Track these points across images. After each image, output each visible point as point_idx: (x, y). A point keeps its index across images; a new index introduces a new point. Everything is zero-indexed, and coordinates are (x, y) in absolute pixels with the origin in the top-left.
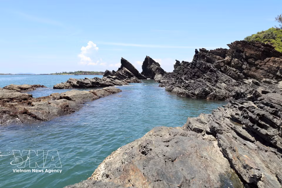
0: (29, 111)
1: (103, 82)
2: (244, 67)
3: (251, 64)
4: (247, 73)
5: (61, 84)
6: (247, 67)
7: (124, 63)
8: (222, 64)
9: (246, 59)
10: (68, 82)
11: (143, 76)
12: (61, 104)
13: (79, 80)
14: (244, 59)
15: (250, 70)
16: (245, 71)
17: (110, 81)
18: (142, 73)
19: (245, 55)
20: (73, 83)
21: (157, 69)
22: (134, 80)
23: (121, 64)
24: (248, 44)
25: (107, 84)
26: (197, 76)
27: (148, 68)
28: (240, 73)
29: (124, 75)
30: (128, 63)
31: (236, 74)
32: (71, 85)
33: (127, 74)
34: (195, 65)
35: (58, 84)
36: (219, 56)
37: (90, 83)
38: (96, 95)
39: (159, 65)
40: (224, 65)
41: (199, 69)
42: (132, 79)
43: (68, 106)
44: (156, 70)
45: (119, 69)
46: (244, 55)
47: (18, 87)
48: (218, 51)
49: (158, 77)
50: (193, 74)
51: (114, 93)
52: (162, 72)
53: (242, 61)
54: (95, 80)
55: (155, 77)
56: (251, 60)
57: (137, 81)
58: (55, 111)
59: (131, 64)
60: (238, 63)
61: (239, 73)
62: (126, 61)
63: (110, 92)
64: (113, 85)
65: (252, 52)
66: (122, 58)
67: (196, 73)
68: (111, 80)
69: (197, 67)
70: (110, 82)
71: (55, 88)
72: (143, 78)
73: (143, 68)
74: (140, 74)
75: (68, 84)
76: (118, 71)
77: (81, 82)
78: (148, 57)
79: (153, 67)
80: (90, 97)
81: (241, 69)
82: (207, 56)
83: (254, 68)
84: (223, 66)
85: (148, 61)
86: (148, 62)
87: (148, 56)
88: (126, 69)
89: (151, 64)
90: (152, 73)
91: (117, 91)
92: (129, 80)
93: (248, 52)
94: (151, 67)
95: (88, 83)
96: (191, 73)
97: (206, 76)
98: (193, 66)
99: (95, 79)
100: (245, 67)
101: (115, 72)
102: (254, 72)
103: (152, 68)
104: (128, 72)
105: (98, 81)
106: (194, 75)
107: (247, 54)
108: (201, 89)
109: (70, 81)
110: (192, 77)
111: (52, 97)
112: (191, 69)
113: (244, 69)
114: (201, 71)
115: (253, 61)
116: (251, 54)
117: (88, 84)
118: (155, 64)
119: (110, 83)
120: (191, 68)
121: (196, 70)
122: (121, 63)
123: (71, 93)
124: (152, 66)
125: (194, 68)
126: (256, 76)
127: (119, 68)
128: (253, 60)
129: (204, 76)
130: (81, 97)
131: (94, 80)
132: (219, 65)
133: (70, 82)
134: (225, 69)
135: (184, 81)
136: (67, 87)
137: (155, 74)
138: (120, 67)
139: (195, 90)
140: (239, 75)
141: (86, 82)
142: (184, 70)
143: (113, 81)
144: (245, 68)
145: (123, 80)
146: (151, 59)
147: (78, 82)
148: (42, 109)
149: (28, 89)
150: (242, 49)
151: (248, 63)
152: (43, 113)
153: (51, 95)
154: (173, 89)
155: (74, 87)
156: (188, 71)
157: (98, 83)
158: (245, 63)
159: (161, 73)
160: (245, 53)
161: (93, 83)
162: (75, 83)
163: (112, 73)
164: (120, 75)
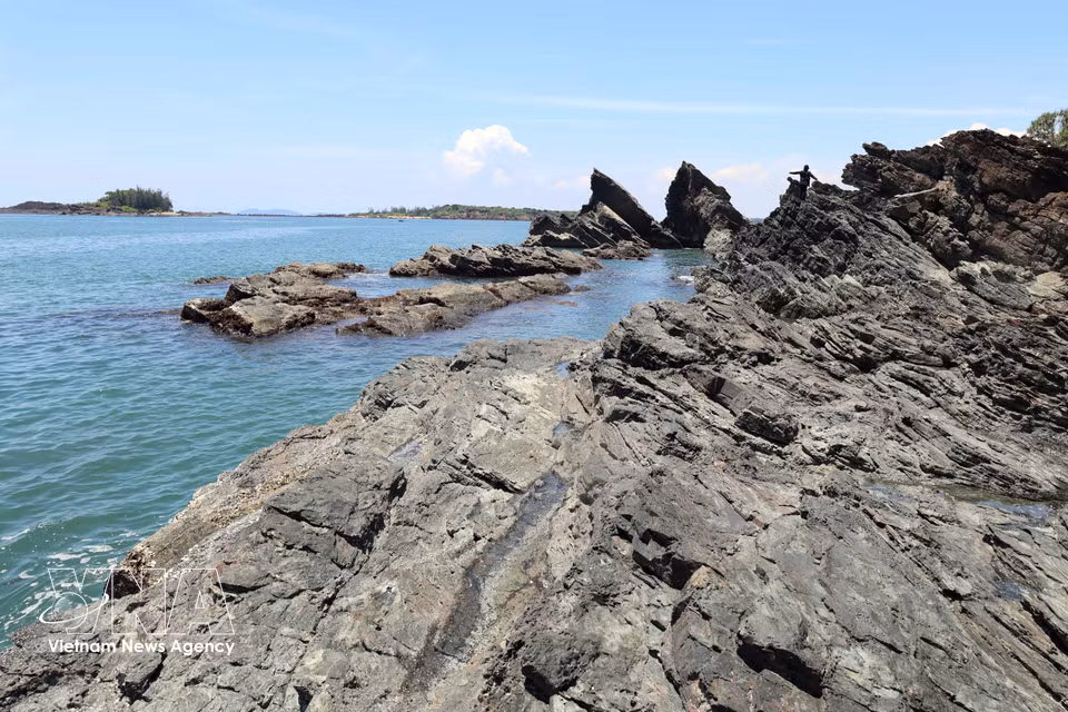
0: (379, 323)
1: (523, 260)
2: (975, 219)
3: (996, 213)
4: (980, 240)
5: (408, 262)
6: (982, 221)
7: (603, 187)
8: (917, 206)
9: (982, 196)
10: (426, 257)
11: (668, 233)
12: (427, 313)
13: (456, 253)
14: (976, 194)
15: (991, 230)
16: (975, 235)
17: (545, 255)
18: (665, 223)
19: (981, 182)
20: (439, 260)
21: (718, 209)
22: (628, 248)
23: (591, 192)
24: (998, 143)
25: (535, 264)
26: (792, 248)
27: (687, 204)
28: (961, 239)
29: (599, 230)
30: (617, 188)
31: (949, 241)
32: (435, 265)
33: (611, 228)
34: (794, 216)
35: (401, 263)
36: (922, 176)
37: (487, 261)
38: (500, 296)
39: (727, 197)
40: (920, 210)
41: (803, 228)
42: (622, 246)
43: (440, 318)
44: (714, 213)
45: (585, 209)
46: (977, 180)
47: (309, 269)
48: (922, 157)
49: (718, 238)
50: (784, 242)
51: (546, 292)
52: (734, 221)
53: (970, 202)
54: (501, 254)
55: (707, 241)
56: (994, 198)
57: (637, 252)
58: (419, 325)
59: (624, 192)
60: (958, 207)
61: (956, 241)
62: (610, 181)
63: (536, 290)
64: (553, 267)
65: (1003, 173)
66: (596, 171)
67: (791, 240)
68: (548, 253)
69: (798, 224)
70: (544, 259)
71: (393, 274)
72: (664, 241)
73: (668, 206)
74: (655, 226)
75: (427, 264)
76: (580, 215)
77: (463, 258)
78: (689, 165)
79: (705, 203)
80: (485, 302)
81: (962, 225)
82: (885, 171)
83: (1002, 226)
84: (915, 215)
85: (688, 179)
86: (688, 183)
87: (687, 162)
88: (608, 211)
89: (698, 192)
90: (701, 223)
91: (555, 288)
92: (610, 252)
93: (991, 172)
94: (696, 203)
95: (482, 260)
96: (779, 240)
97: (814, 253)
98: (788, 217)
99: (500, 250)
100: (977, 220)
101: (570, 221)
102: (1001, 239)
103: (698, 208)
104: (614, 220)
105: (509, 256)
106: (786, 248)
107: (986, 180)
108: (766, 289)
109: (431, 253)
110: (780, 252)
111: (400, 298)
112: (780, 228)
113: (973, 228)
114: (808, 234)
115: (1003, 203)
116: (999, 180)
117: (481, 263)
118: (710, 190)
119: (543, 263)
120: (781, 223)
121: (793, 231)
122: (592, 188)
123: (444, 289)
124: (701, 198)
125: (789, 225)
126: (1003, 253)
127: (584, 206)
128: (1003, 199)
129: (811, 250)
130: (466, 300)
131: (498, 254)
132: (904, 208)
133: (432, 259)
134: (921, 225)
135: (743, 266)
136: (426, 273)
137: (708, 229)
138: (587, 202)
139: (752, 291)
140: (955, 247)
141: (474, 258)
142: (761, 229)
143: (553, 256)
144: (974, 224)
145: (591, 251)
146: (697, 173)
147: (454, 258)
148: (398, 321)
150: (975, 160)
151: (987, 207)
152: (401, 328)
153: (398, 294)
154: (709, 286)
155: (444, 271)
156: (769, 235)
157: (508, 263)
158: (979, 208)
159: (730, 226)
160: (981, 176)
161: (494, 261)
162: (446, 260)
163: (558, 222)
164: (587, 229)
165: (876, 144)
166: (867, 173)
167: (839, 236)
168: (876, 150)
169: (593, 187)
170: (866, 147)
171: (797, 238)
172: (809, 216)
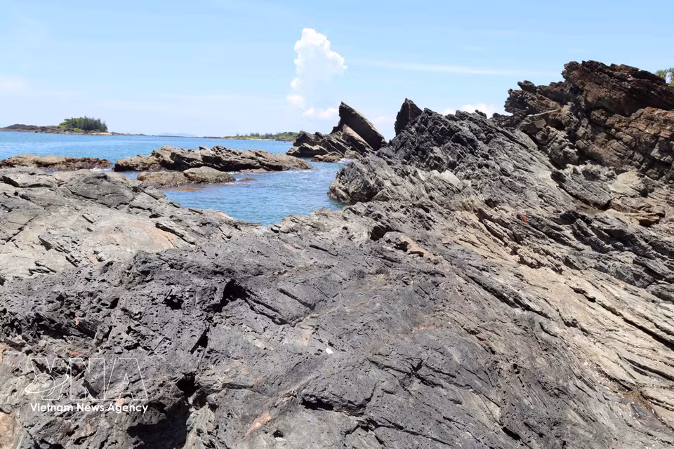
1: (232, 158)
2: (581, 131)
3: (597, 126)
4: (585, 148)
5: (134, 158)
6: (586, 132)
7: (347, 114)
8: (544, 122)
9: (587, 112)
13: (176, 151)
14: (582, 111)
15: (593, 139)
16: (581, 143)
17: (253, 156)
19: (586, 101)
20: (162, 157)
23: (340, 118)
24: (600, 70)
28: (572, 147)
29: (342, 144)
30: (357, 115)
31: (561, 149)
32: (159, 161)
33: (350, 143)
37: (199, 158)
40: (545, 126)
45: (335, 130)
46: (583, 99)
53: (578, 117)
54: (214, 153)
56: (596, 114)
59: (362, 118)
60: (569, 122)
61: (567, 149)
62: (352, 110)
65: (603, 92)
66: (342, 103)
67: (421, 143)
68: (257, 154)
69: (428, 130)
71: (117, 166)
75: (152, 160)
76: (331, 134)
77: (178, 156)
78: (409, 101)
81: (573, 137)
82: (530, 100)
83: (601, 137)
84: (541, 129)
85: (409, 110)
86: (408, 113)
87: (409, 99)
88: (350, 130)
93: (594, 92)
97: (434, 153)
99: (214, 150)
100: (583, 132)
101: (322, 137)
102: (601, 147)
105: (221, 155)
107: (589, 99)
109: (158, 151)
113: (580, 138)
114: (435, 138)
115: (603, 118)
116: (600, 99)
117: (194, 160)
126: (601, 158)
127: (334, 128)
128: (602, 114)
129: (432, 151)
131: (212, 153)
132: (533, 124)
133: (158, 155)
134: (544, 137)
136: (147, 166)
138: (337, 125)
140: (566, 153)
144: (580, 135)
146: (413, 106)
147: (173, 155)
149: (53, 164)
150: (582, 83)
151: (591, 122)
155: (165, 165)
157: (218, 160)
158: (585, 122)
160: (586, 96)
161: (207, 158)
162: (167, 157)
163: (313, 138)
164: (333, 143)
165: (526, 82)
166: (519, 102)
167: (458, 140)
168: (527, 86)
169: (341, 115)
170: (520, 84)
171: (426, 142)
172: (436, 123)
